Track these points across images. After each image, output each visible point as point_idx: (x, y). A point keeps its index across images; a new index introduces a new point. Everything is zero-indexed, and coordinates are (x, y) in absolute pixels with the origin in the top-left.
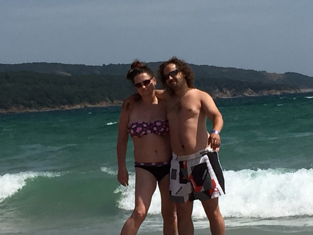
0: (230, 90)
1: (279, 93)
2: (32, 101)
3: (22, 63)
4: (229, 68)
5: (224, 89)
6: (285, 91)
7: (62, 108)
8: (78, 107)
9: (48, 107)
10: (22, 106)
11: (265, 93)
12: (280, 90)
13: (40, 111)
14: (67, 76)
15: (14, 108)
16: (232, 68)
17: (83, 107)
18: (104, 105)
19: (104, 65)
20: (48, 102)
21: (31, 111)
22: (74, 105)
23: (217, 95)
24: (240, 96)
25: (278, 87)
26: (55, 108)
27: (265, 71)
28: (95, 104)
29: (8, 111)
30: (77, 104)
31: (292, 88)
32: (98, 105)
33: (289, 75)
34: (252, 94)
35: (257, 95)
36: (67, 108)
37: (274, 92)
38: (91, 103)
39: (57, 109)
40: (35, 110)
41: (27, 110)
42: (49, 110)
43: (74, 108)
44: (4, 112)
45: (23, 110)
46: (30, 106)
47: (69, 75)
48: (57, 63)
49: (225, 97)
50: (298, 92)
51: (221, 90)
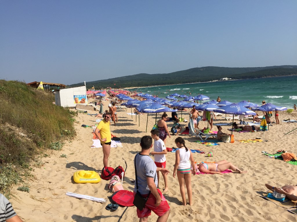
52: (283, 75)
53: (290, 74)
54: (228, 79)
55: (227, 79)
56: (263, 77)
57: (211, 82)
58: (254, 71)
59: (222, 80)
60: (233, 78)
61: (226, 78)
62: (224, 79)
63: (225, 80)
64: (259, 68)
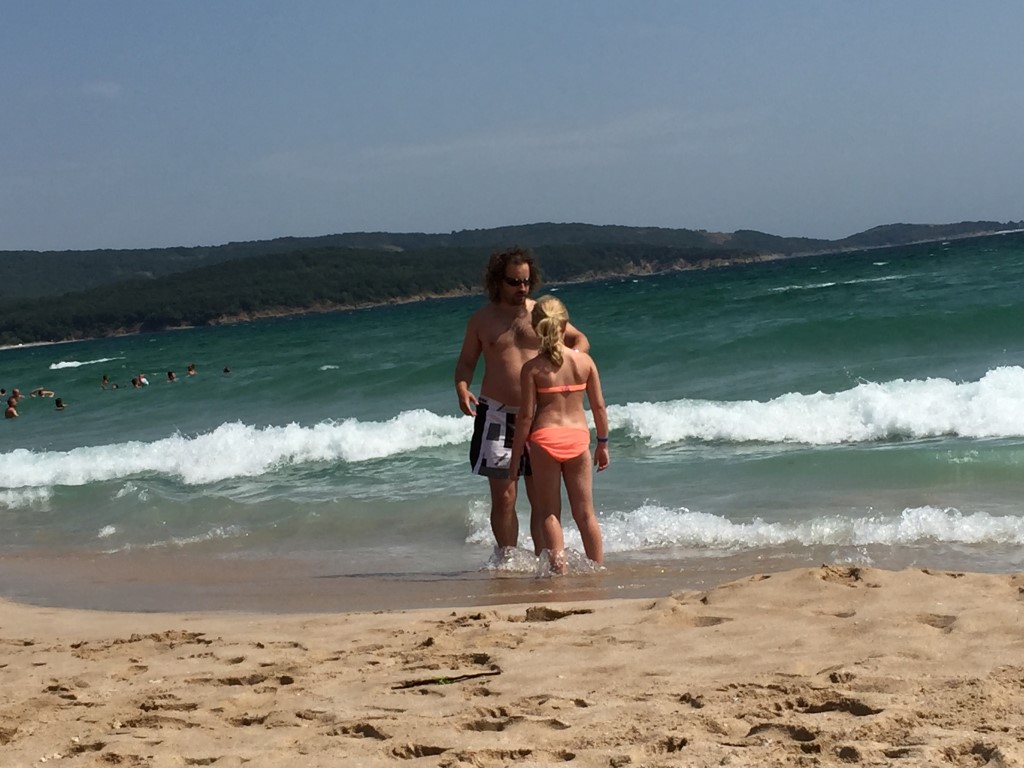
0: (651, 262)
1: (727, 264)
2: (345, 294)
4: (649, 228)
5: (641, 261)
6: (736, 260)
7: (392, 302)
8: (417, 298)
9: (370, 300)
10: (330, 302)
11: (706, 265)
12: (728, 258)
13: (359, 308)
14: (397, 252)
15: (318, 305)
16: (653, 228)
17: (424, 298)
18: (456, 294)
19: (453, 232)
20: (370, 293)
21: (343, 308)
22: (409, 297)
23: (631, 271)
24: (668, 271)
25: (725, 254)
26: (379, 302)
27: (705, 231)
28: (441, 293)
29: (311, 310)
30: (415, 295)
31: (747, 254)
32: (448, 295)
33: (742, 235)
34: (686, 266)
35: (694, 268)
36: (399, 301)
37: (720, 263)
38: (436, 292)
39: (385, 303)
40: (349, 307)
41: (337, 308)
42: (371, 305)
43: (411, 300)
44: (302, 311)
45: (332, 307)
46: (342, 302)
47: (400, 250)
48: (379, 233)
49: (644, 273)
50: (757, 260)
51: (637, 263)
52: (360, 298)
53: (405, 294)
56: (232, 314)
58: (149, 274)
60: (5, 335)
64: (181, 250)
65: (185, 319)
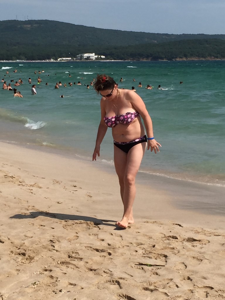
2: (218, 55)
3: (215, 34)
10: (213, 57)
13: (222, 60)
15: (209, 58)
21: (218, 60)
29: (206, 59)
40: (219, 60)
41: (215, 59)
44: (204, 59)
45: (213, 59)
46: (217, 57)
52: (223, 57)
54: (96, 56)
55: (93, 56)
56: (180, 58)
57: (52, 60)
58: (156, 41)
59: (82, 57)
60: (109, 57)
61: (91, 55)
62: (86, 55)
63: (88, 58)
64: (167, 35)
65: (165, 58)
